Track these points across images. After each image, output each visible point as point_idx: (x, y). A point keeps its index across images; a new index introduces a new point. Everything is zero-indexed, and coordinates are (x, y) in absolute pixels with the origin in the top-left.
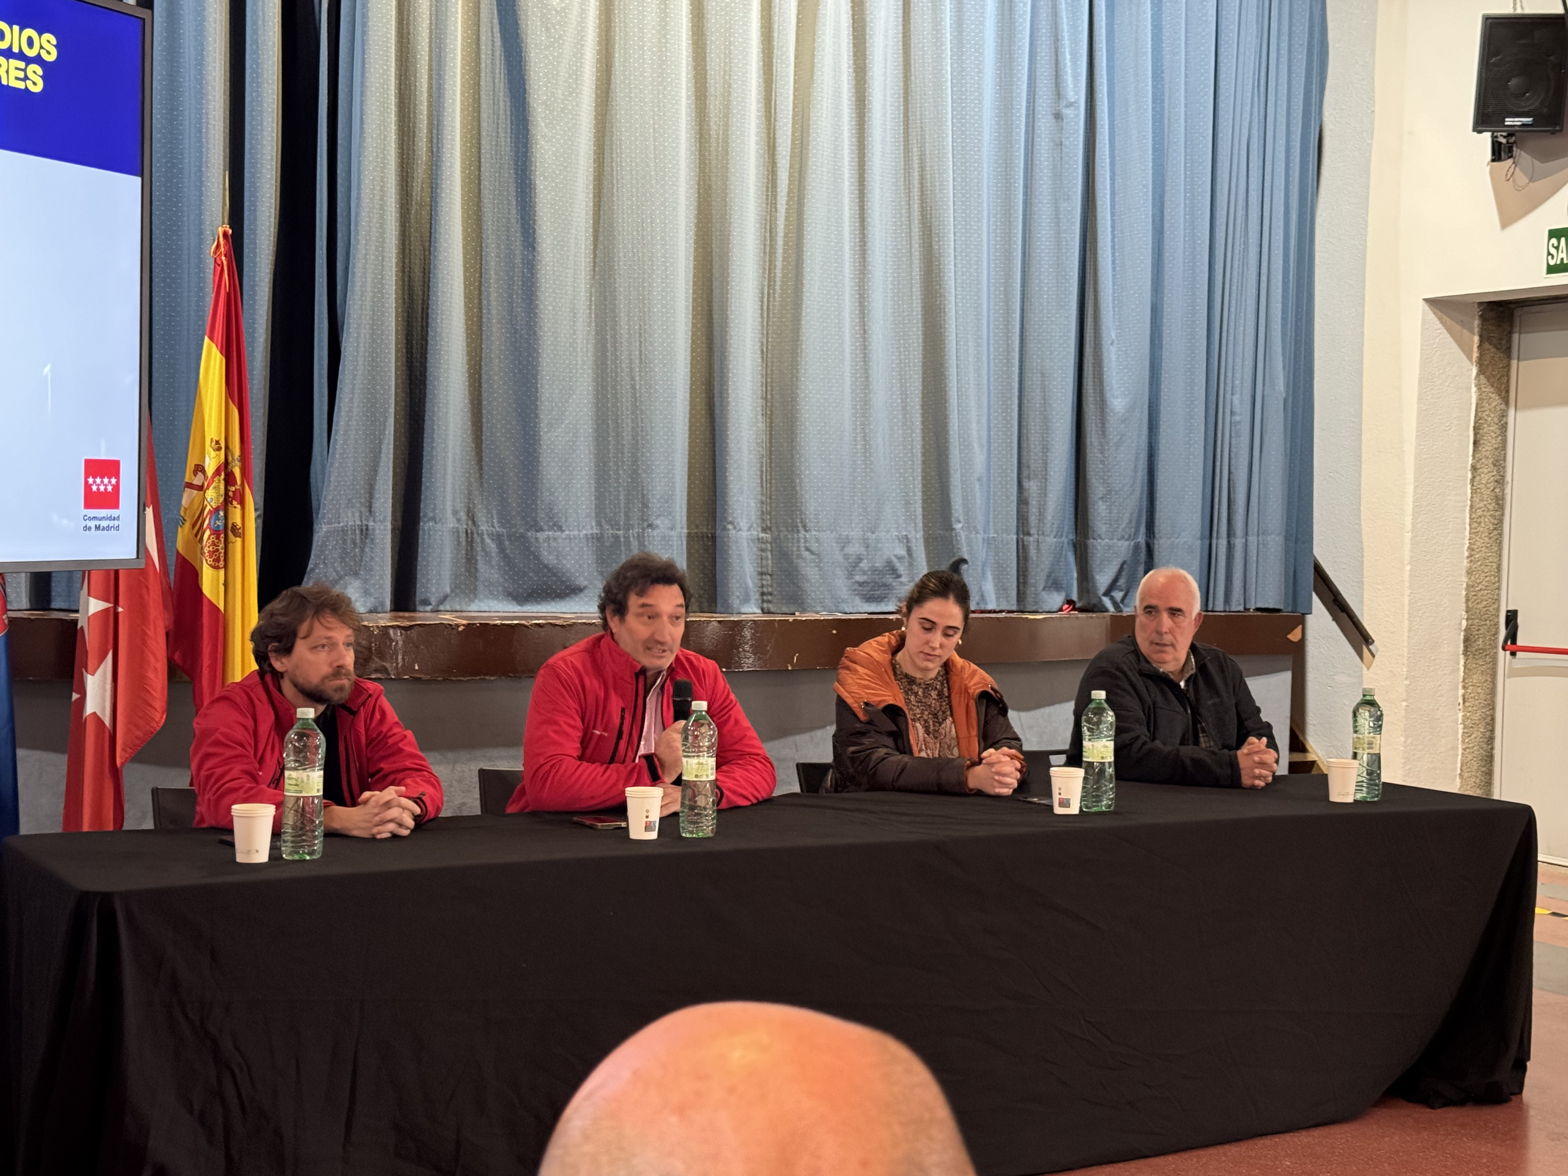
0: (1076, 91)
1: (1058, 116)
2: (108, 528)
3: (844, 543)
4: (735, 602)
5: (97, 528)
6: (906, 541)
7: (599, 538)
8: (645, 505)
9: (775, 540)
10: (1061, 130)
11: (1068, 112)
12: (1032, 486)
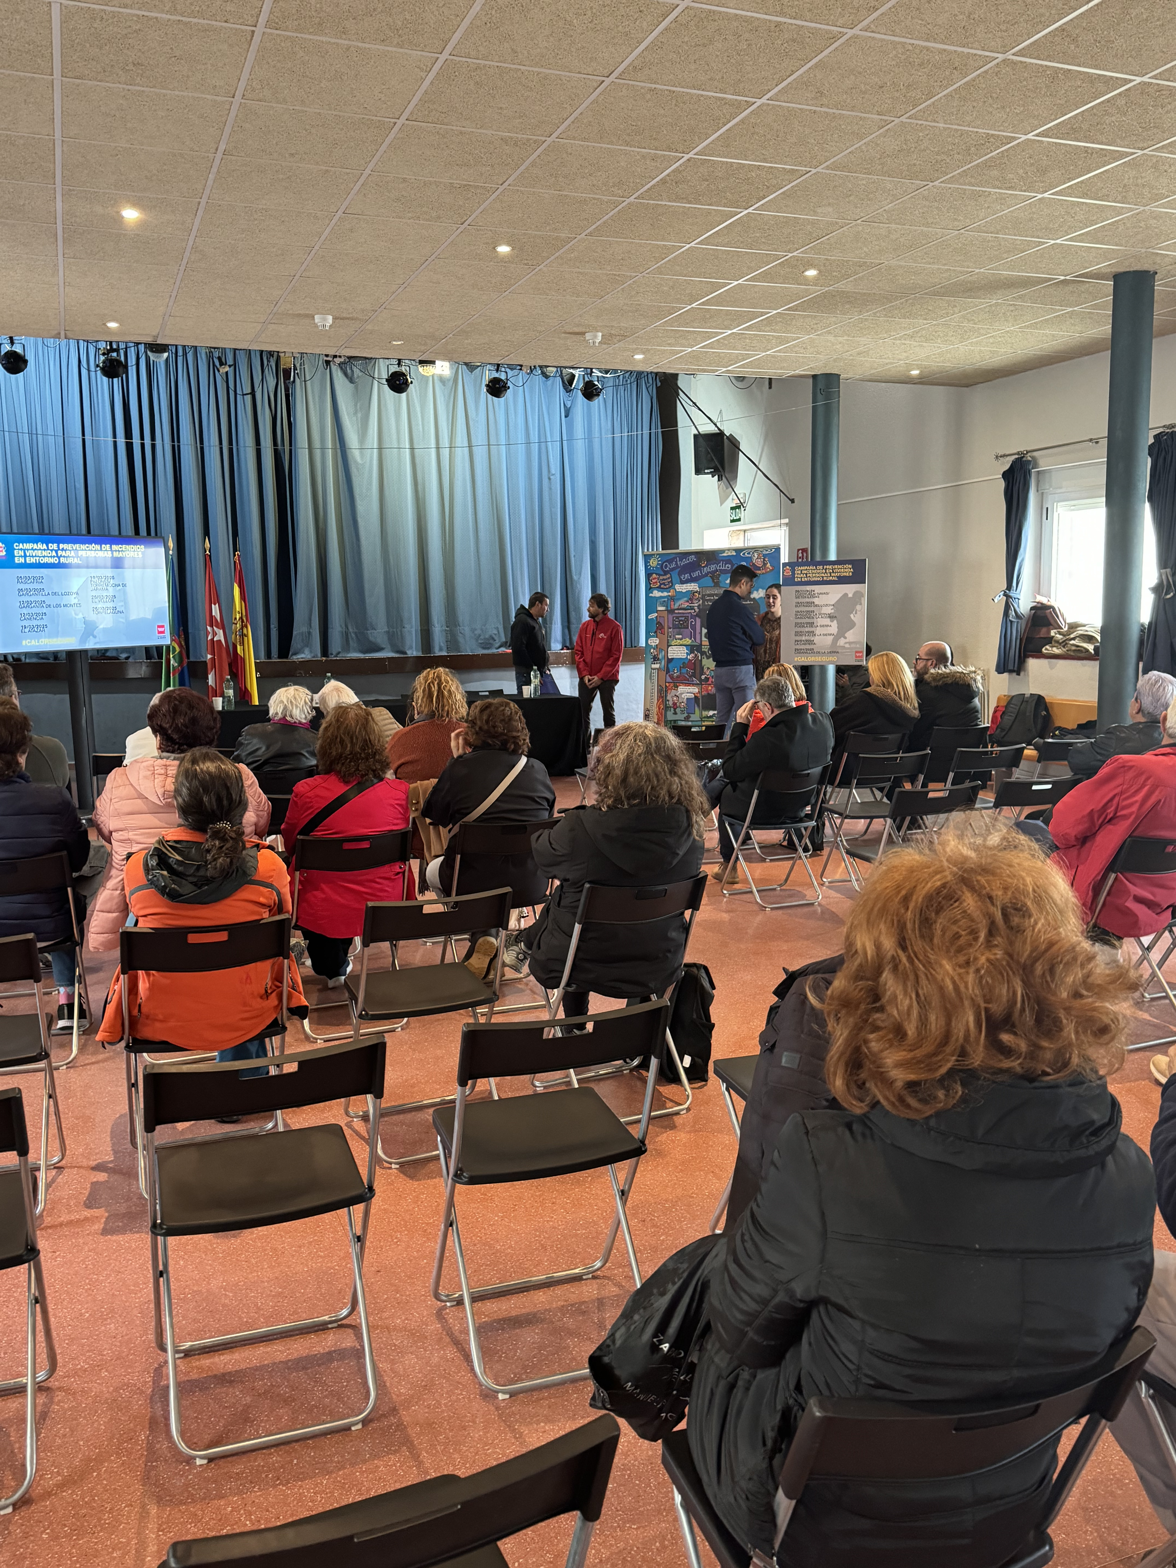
0: (555, 470)
1: (549, 479)
2: (163, 638)
3: (474, 630)
5: (160, 638)
6: (497, 629)
7: (388, 632)
8: (402, 621)
9: (451, 630)
10: (550, 484)
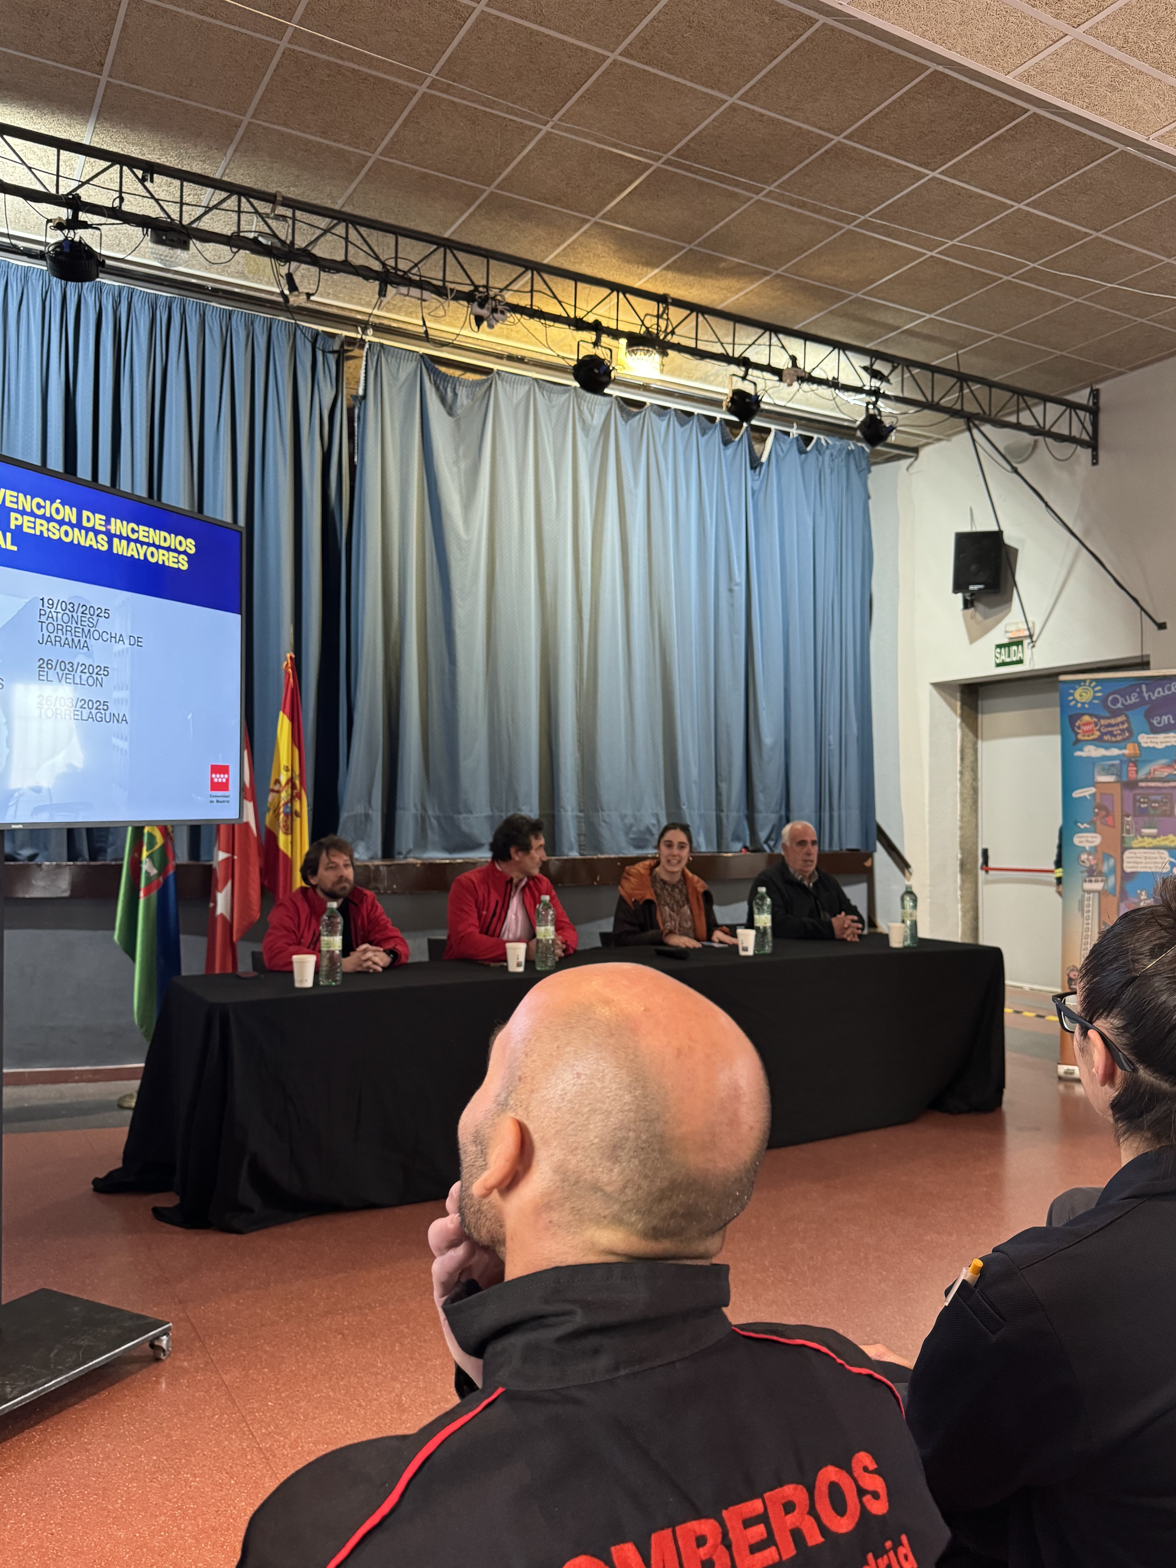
0: (740, 577)
1: (731, 591)
2: (223, 802)
3: (623, 817)
4: (566, 851)
5: (218, 801)
6: (657, 816)
8: (516, 799)
9: (586, 817)
10: (732, 597)
11: (736, 588)
12: (723, 786)
